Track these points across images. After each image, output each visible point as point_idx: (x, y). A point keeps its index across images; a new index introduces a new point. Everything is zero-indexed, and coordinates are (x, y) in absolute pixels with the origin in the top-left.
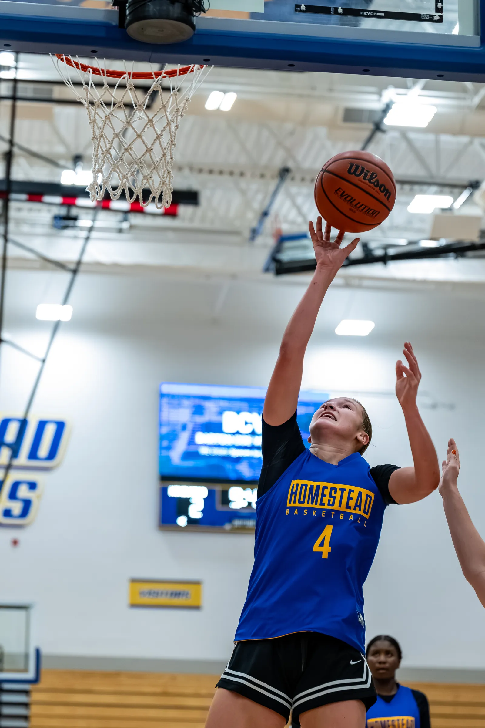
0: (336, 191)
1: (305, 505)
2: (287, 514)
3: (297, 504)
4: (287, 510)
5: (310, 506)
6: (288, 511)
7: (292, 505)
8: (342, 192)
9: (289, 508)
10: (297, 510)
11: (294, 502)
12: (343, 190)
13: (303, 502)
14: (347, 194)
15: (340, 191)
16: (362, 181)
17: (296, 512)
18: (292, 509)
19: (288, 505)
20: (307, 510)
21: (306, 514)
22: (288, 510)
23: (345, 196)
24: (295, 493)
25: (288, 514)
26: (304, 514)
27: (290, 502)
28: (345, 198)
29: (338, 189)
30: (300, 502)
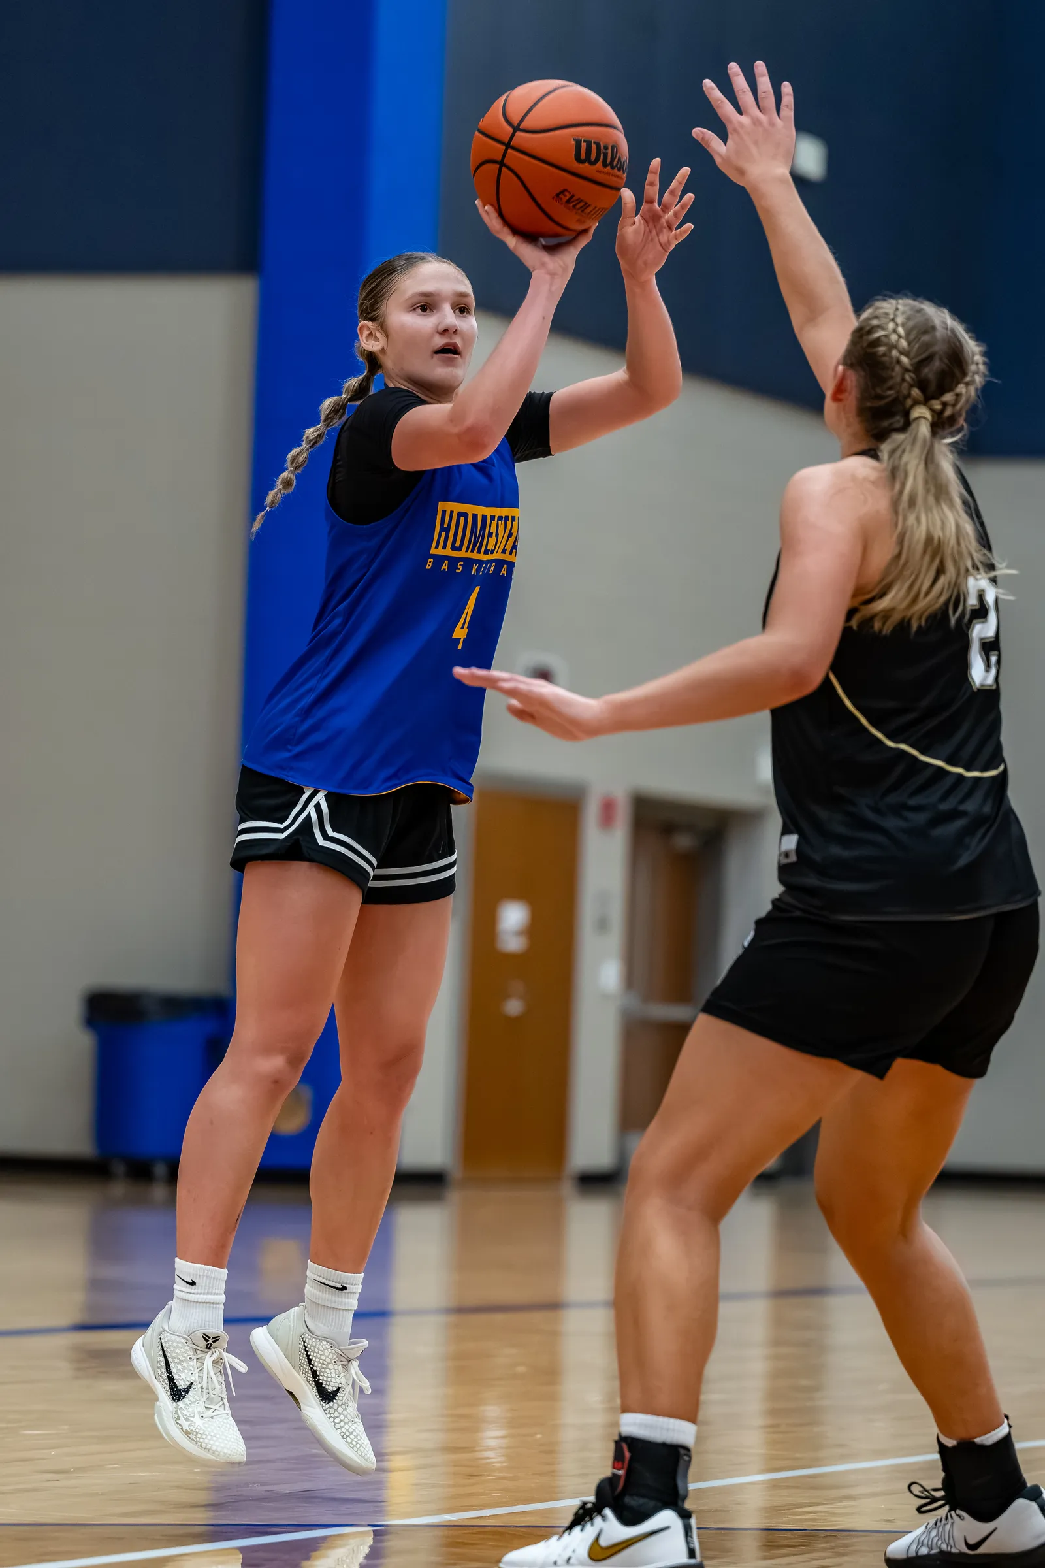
0: (558, 195)
1: (462, 554)
2: (427, 568)
3: (448, 552)
4: (430, 560)
5: (469, 555)
6: (430, 562)
7: (440, 551)
8: (568, 196)
9: (434, 556)
10: (446, 562)
11: (444, 547)
12: (570, 193)
13: (459, 549)
14: (579, 199)
15: (565, 196)
16: (601, 172)
17: (445, 566)
18: (439, 559)
19: (433, 551)
20: (462, 563)
21: (459, 571)
22: (432, 560)
23: (574, 203)
24: (447, 530)
25: (430, 567)
26: (457, 571)
27: (437, 547)
28: (574, 206)
29: (563, 192)
30: (453, 548)
